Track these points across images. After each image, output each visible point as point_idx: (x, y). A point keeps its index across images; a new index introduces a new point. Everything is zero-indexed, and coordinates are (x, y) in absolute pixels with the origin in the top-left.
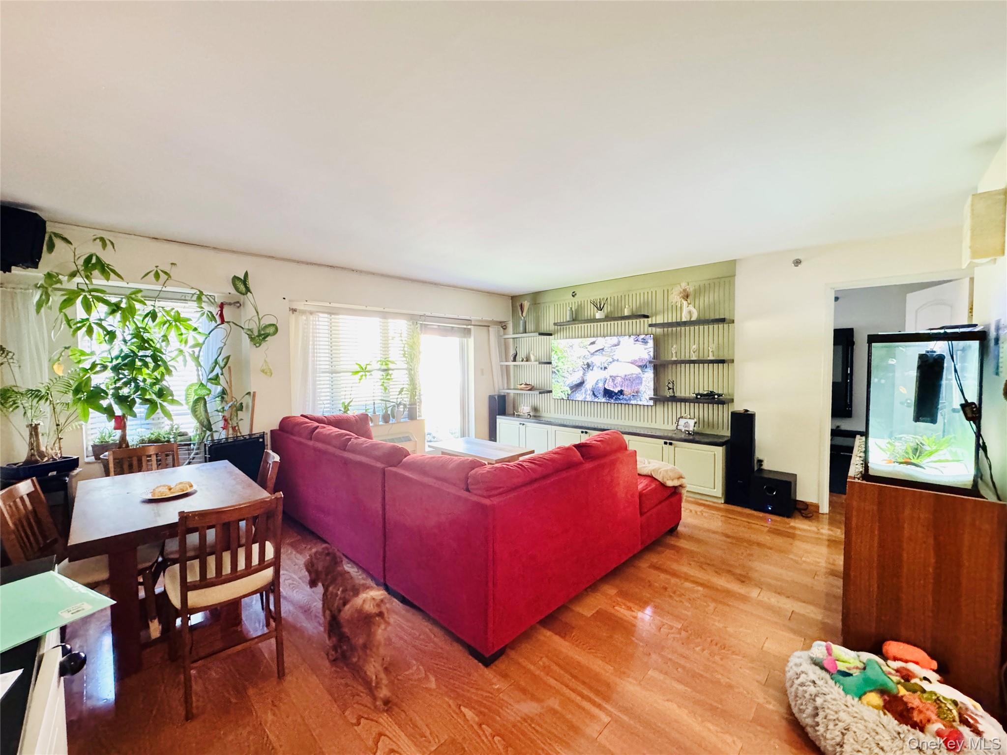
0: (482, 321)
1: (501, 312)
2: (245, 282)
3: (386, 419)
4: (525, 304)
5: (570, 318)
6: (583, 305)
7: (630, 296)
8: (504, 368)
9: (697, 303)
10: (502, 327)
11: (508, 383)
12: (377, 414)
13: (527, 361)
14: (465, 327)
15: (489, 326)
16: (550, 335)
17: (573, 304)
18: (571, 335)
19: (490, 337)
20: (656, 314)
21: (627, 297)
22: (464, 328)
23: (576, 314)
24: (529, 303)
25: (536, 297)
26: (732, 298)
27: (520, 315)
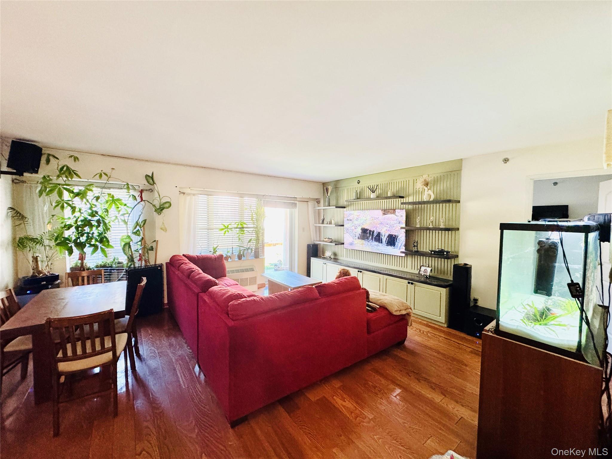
0: (303, 198)
1: (316, 193)
2: (152, 178)
3: (240, 257)
4: (329, 188)
5: (355, 197)
6: (364, 189)
7: (393, 183)
8: (318, 228)
9: (435, 188)
10: (317, 202)
11: (319, 237)
12: (234, 254)
13: (330, 224)
14: (294, 202)
15: (308, 202)
16: (345, 207)
17: (358, 188)
18: (356, 208)
19: (309, 208)
20: (409, 196)
21: (391, 184)
22: (292, 202)
23: (360, 195)
24: (332, 188)
25: (337, 184)
26: (459, 186)
27: (326, 195)
